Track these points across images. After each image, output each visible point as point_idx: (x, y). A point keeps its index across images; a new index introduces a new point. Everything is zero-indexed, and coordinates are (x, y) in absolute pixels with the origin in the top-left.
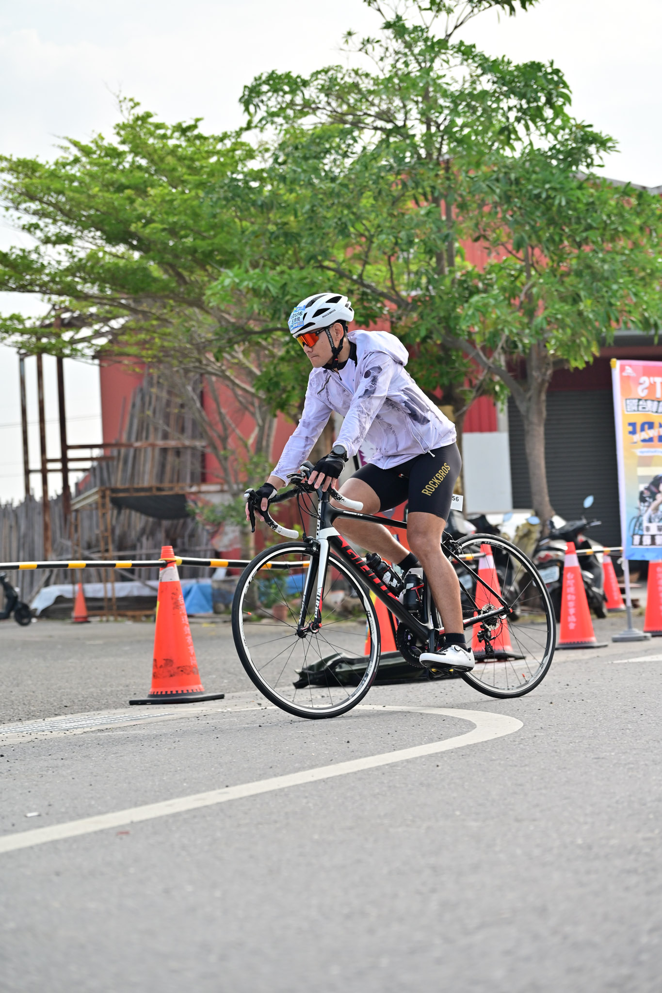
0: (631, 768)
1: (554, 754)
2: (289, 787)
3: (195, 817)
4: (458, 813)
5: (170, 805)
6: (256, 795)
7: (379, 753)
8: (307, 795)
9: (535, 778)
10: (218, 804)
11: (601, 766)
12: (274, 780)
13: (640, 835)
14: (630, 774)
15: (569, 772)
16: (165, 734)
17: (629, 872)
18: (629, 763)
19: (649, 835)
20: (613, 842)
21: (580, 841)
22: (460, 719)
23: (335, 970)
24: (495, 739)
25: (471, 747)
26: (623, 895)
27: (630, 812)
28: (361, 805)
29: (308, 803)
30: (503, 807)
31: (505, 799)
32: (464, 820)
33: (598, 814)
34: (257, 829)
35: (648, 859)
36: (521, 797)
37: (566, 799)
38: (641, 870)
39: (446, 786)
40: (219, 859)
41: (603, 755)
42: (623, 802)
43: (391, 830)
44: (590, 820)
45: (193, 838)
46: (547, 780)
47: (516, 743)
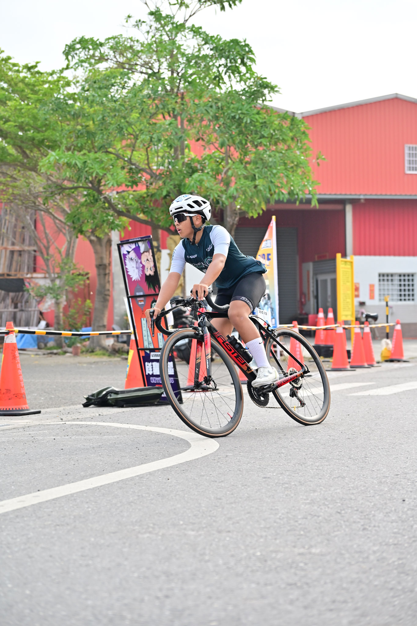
0: (287, 488)
1: (239, 472)
2: (77, 493)
3: (17, 516)
4: (181, 522)
6: (56, 499)
7: (133, 465)
8: (88, 500)
9: (228, 492)
10: (32, 506)
11: (268, 485)
12: (68, 486)
13: (296, 550)
14: (286, 493)
15: (249, 489)
16: (4, 442)
17: (292, 585)
18: (285, 483)
19: (302, 550)
20: (280, 556)
21: (259, 554)
24: (203, 457)
25: (189, 463)
26: (290, 608)
27: (289, 528)
28: (121, 512)
29: (88, 508)
30: (209, 518)
31: (211, 511)
32: (185, 529)
33: (269, 528)
34: (56, 530)
35: (303, 573)
36: (220, 510)
37: (248, 513)
38: (299, 584)
39: (174, 498)
40: (30, 557)
41: (268, 475)
42: (283, 518)
43: (140, 536)
44: (264, 534)
45: (15, 537)
46: (235, 495)
47: (216, 461)
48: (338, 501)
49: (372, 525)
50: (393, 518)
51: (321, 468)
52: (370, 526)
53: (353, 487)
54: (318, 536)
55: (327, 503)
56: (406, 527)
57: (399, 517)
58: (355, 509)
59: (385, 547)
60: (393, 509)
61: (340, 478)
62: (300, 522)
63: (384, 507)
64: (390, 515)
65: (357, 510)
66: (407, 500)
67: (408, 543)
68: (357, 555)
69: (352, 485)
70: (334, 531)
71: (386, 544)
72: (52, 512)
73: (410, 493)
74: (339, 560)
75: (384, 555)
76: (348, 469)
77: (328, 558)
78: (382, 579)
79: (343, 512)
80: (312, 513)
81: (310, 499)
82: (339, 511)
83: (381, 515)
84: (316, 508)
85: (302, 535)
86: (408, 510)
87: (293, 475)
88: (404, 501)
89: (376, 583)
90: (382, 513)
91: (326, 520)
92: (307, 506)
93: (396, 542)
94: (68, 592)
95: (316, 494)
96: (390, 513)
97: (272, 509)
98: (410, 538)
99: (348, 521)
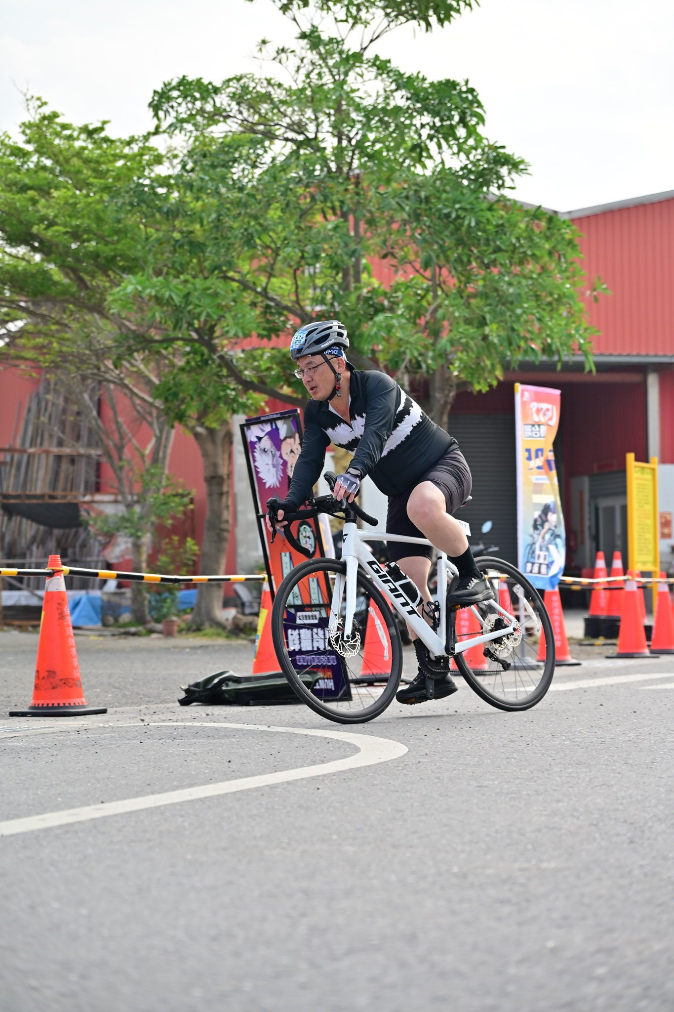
0: (514, 798)
1: (437, 780)
2: (166, 805)
3: (67, 832)
4: (335, 837)
6: (132, 813)
7: (260, 774)
8: (183, 813)
9: (416, 804)
10: (92, 820)
11: (483, 795)
12: (151, 797)
13: (516, 866)
14: (512, 803)
15: (450, 800)
16: (44, 747)
17: (502, 902)
18: (512, 793)
19: (526, 865)
20: (490, 871)
21: (455, 869)
22: (345, 742)
23: (197, 992)
24: (379, 764)
25: (353, 772)
26: (495, 924)
27: (509, 842)
28: (238, 826)
29: (183, 822)
30: (381, 832)
31: (384, 824)
32: (340, 844)
33: (476, 842)
34: (129, 846)
35: (523, 889)
36: (400, 823)
37: (445, 826)
38: (514, 901)
39: (325, 810)
40: (88, 876)
41: (487, 783)
42: (502, 831)
43: (266, 852)
44: (468, 849)
45: (63, 854)
46: (427, 807)
47: (400, 768)
48: (596, 812)
49: (646, 838)
51: (575, 775)
52: (641, 839)
53: (623, 798)
54: (555, 850)
55: (576, 814)
58: (622, 820)
59: (660, 862)
61: (604, 787)
65: (625, 822)
68: (612, 870)
69: (623, 794)
70: (582, 845)
71: (662, 858)
72: (124, 827)
74: (582, 875)
75: (657, 869)
76: (620, 776)
77: (566, 873)
78: (648, 894)
79: (601, 824)
80: (550, 826)
81: (549, 810)
82: (595, 822)
83: (663, 826)
84: (557, 820)
87: (527, 783)
89: (637, 899)
91: (571, 833)
92: (543, 818)
94: (147, 912)
95: (561, 804)
97: (484, 822)
99: (606, 833)
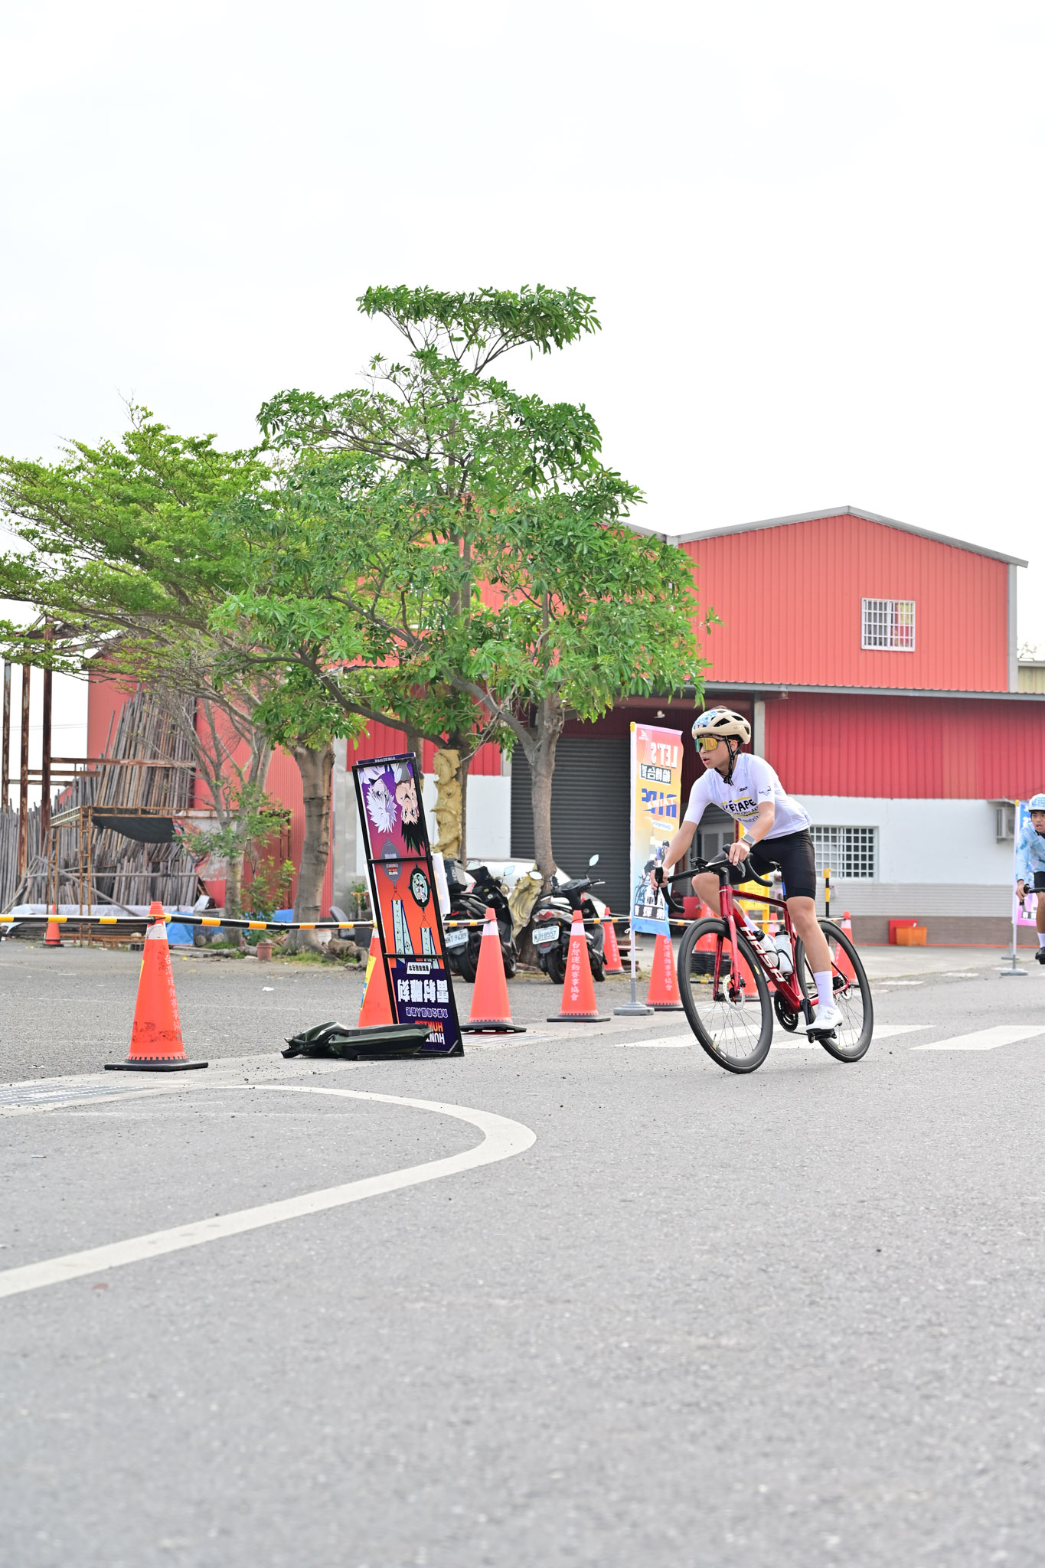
0: (664, 1221)
1: (575, 1189)
2: (287, 1220)
3: (182, 1263)
4: (481, 1282)
5: (153, 1242)
6: (250, 1232)
7: (384, 1171)
8: (307, 1235)
9: (561, 1227)
10: (208, 1243)
11: (631, 1215)
12: (269, 1207)
13: (693, 1340)
14: (665, 1230)
15: (596, 1222)
16: (146, 1121)
17: (691, 1406)
18: (661, 1212)
19: (703, 1341)
20: (664, 1349)
21: (626, 1345)
22: (467, 1123)
24: (509, 1159)
25: (484, 1170)
26: (691, 1449)
27: (676, 1298)
28: (370, 1258)
29: (310, 1249)
30: (531, 1275)
31: (531, 1262)
32: (488, 1294)
33: (639, 1297)
34: (254, 1290)
35: (709, 1384)
36: (549, 1259)
37: (599, 1267)
38: (703, 1405)
39: (463, 1234)
40: (214, 1342)
41: (631, 1195)
42: (664, 1278)
43: (408, 1305)
44: (633, 1307)
45: (181, 1302)
46: (574, 1233)
47: (532, 1167)
48: (761, 1249)
49: (826, 1296)
50: (863, 1284)
51: (724, 1184)
52: (822, 1298)
53: (785, 1223)
54: (730, 1313)
55: (740, 1252)
56: (887, 1301)
57: (874, 1282)
58: (793, 1264)
59: (853, 1338)
60: (861, 1266)
61: (759, 1205)
62: (694, 1287)
63: (844, 1263)
64: (857, 1277)
65: (796, 1267)
66: (884, 1249)
67: (893, 1331)
68: (803, 1352)
69: (783, 1219)
70: (758, 1306)
71: (854, 1333)
72: (244, 1256)
73: (888, 1236)
74: (771, 1361)
75: (853, 1352)
76: (772, 1187)
77: (752, 1356)
78: (853, 1398)
79: (771, 1269)
80: (715, 1270)
81: (708, 1243)
82: (764, 1267)
83: (840, 1278)
84: (721, 1260)
85: (700, 1311)
86: (888, 1268)
87: (675, 1196)
88: (879, 1251)
89: (843, 1405)
90: (841, 1274)
91: (741, 1283)
92: (705, 1256)
93: (871, 1329)
94: (287, 1410)
95: (719, 1234)
96: (855, 1273)
97: (641, 1261)
98: (895, 1322)
99: (781, 1286)
